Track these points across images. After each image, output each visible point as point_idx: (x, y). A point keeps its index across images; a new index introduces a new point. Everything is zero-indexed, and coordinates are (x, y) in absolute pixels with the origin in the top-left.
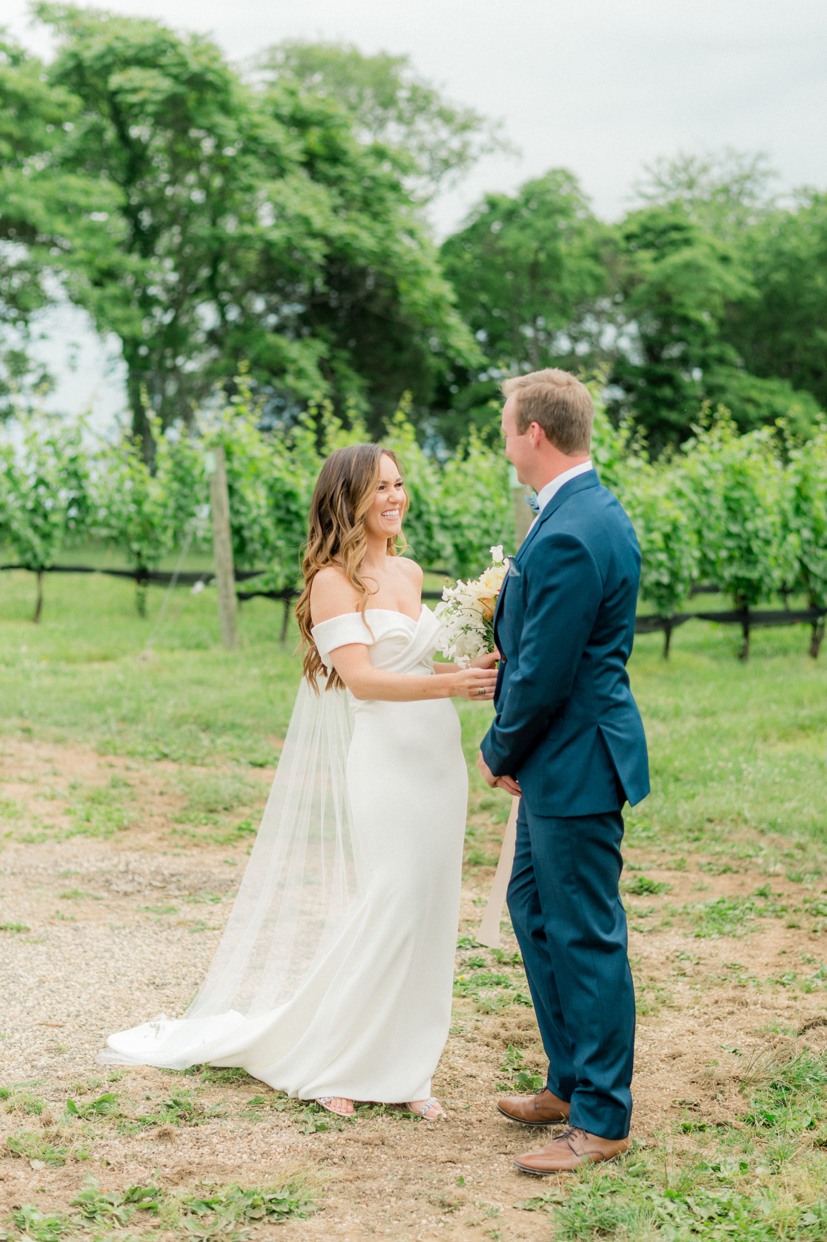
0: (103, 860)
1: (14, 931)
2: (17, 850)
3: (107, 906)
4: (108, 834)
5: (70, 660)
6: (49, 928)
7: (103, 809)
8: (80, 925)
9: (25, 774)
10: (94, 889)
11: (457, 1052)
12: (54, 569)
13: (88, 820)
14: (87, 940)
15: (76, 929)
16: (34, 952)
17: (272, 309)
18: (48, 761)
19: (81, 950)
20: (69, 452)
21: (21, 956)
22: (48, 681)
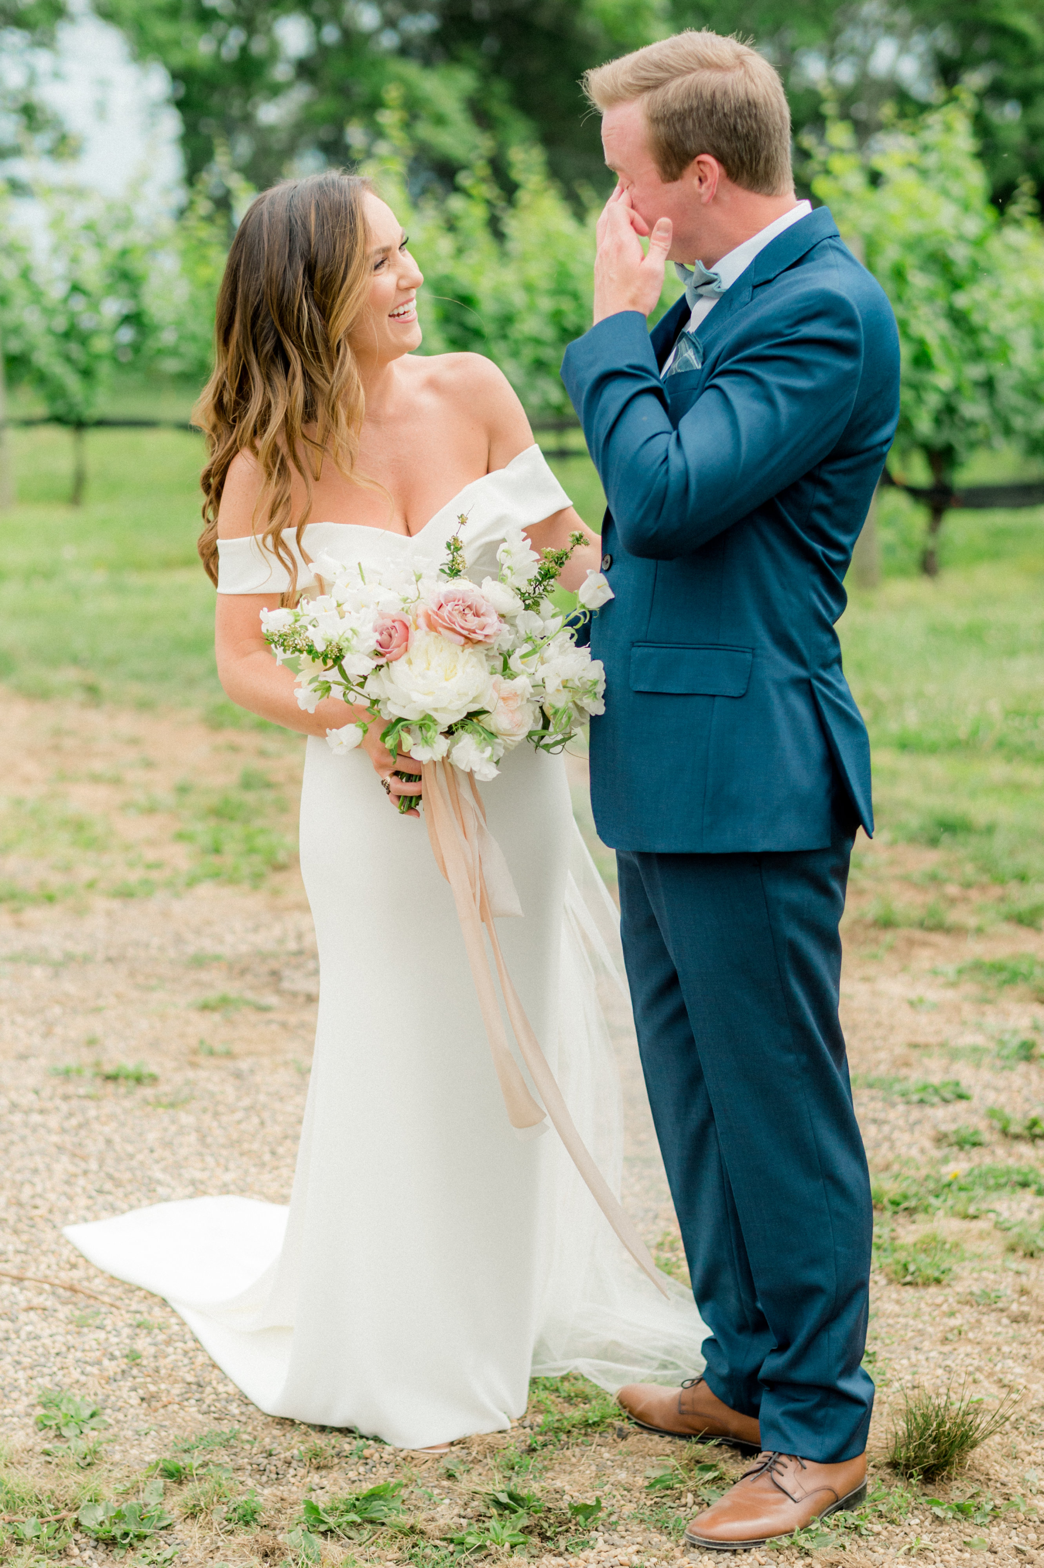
0: (256, 929)
1: (131, 1083)
2: (109, 914)
3: (284, 1025)
4: (257, 879)
5: (139, 566)
6: (191, 1074)
7: (237, 830)
8: (244, 1065)
9: (98, 766)
10: (252, 988)
11: (1006, 1349)
12: (102, 423)
13: (217, 850)
14: (262, 1098)
15: (238, 1075)
16: (173, 1129)
17: (390, 23)
18: (134, 741)
19: (255, 1120)
20: (116, 242)
21: (152, 1137)
22: (110, 604)
